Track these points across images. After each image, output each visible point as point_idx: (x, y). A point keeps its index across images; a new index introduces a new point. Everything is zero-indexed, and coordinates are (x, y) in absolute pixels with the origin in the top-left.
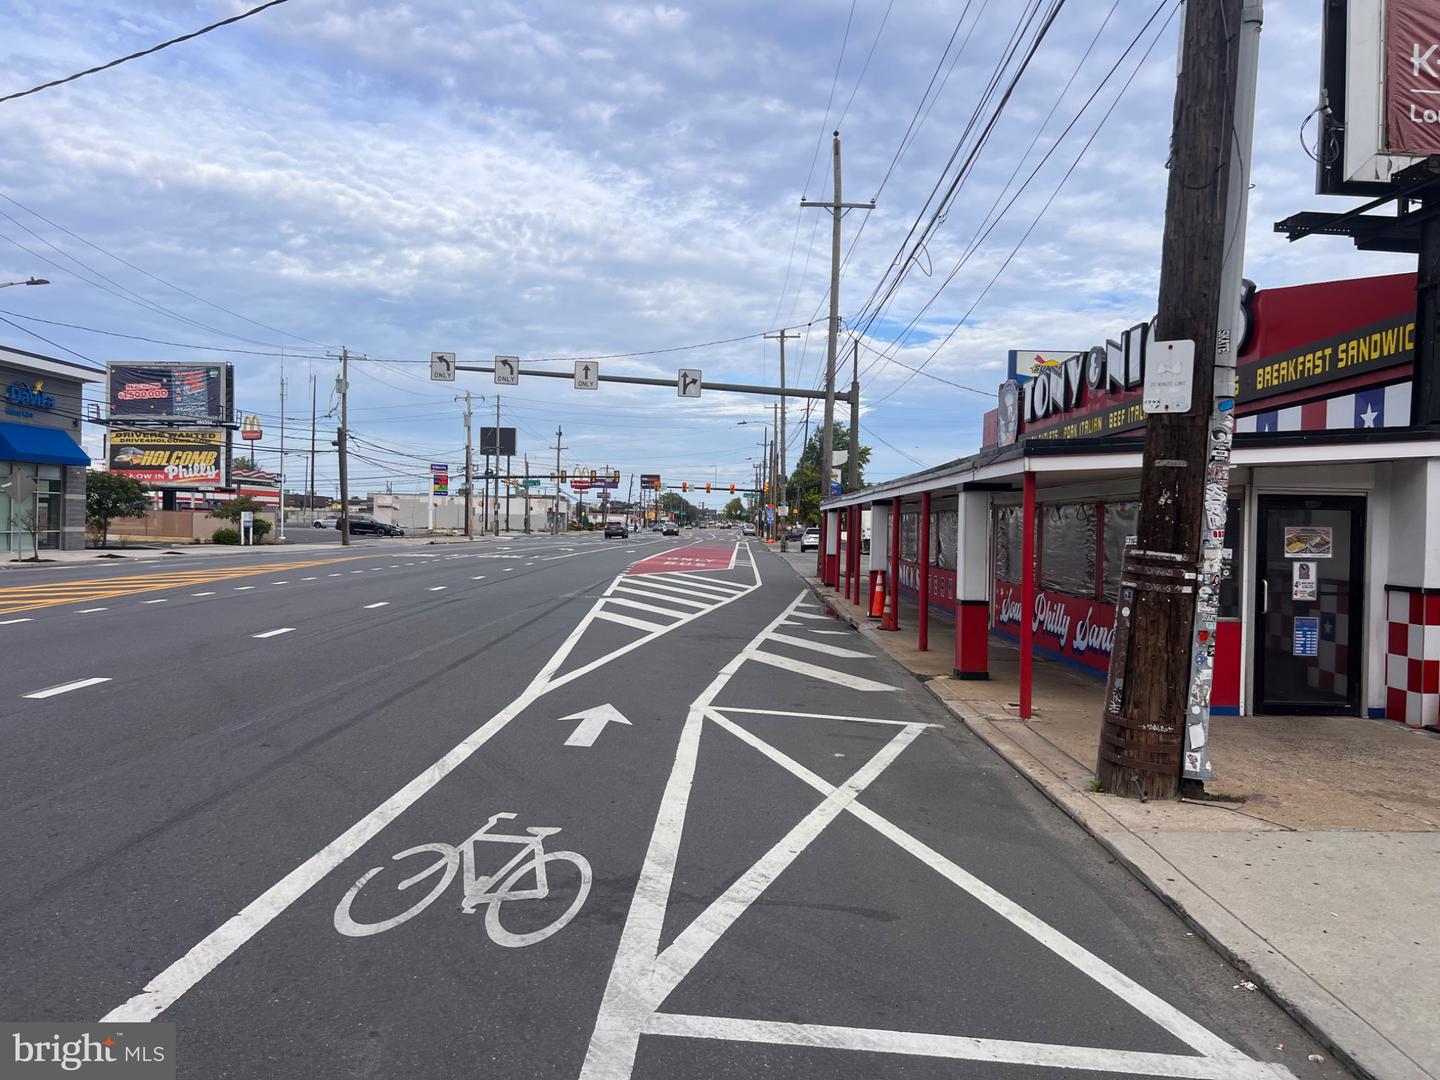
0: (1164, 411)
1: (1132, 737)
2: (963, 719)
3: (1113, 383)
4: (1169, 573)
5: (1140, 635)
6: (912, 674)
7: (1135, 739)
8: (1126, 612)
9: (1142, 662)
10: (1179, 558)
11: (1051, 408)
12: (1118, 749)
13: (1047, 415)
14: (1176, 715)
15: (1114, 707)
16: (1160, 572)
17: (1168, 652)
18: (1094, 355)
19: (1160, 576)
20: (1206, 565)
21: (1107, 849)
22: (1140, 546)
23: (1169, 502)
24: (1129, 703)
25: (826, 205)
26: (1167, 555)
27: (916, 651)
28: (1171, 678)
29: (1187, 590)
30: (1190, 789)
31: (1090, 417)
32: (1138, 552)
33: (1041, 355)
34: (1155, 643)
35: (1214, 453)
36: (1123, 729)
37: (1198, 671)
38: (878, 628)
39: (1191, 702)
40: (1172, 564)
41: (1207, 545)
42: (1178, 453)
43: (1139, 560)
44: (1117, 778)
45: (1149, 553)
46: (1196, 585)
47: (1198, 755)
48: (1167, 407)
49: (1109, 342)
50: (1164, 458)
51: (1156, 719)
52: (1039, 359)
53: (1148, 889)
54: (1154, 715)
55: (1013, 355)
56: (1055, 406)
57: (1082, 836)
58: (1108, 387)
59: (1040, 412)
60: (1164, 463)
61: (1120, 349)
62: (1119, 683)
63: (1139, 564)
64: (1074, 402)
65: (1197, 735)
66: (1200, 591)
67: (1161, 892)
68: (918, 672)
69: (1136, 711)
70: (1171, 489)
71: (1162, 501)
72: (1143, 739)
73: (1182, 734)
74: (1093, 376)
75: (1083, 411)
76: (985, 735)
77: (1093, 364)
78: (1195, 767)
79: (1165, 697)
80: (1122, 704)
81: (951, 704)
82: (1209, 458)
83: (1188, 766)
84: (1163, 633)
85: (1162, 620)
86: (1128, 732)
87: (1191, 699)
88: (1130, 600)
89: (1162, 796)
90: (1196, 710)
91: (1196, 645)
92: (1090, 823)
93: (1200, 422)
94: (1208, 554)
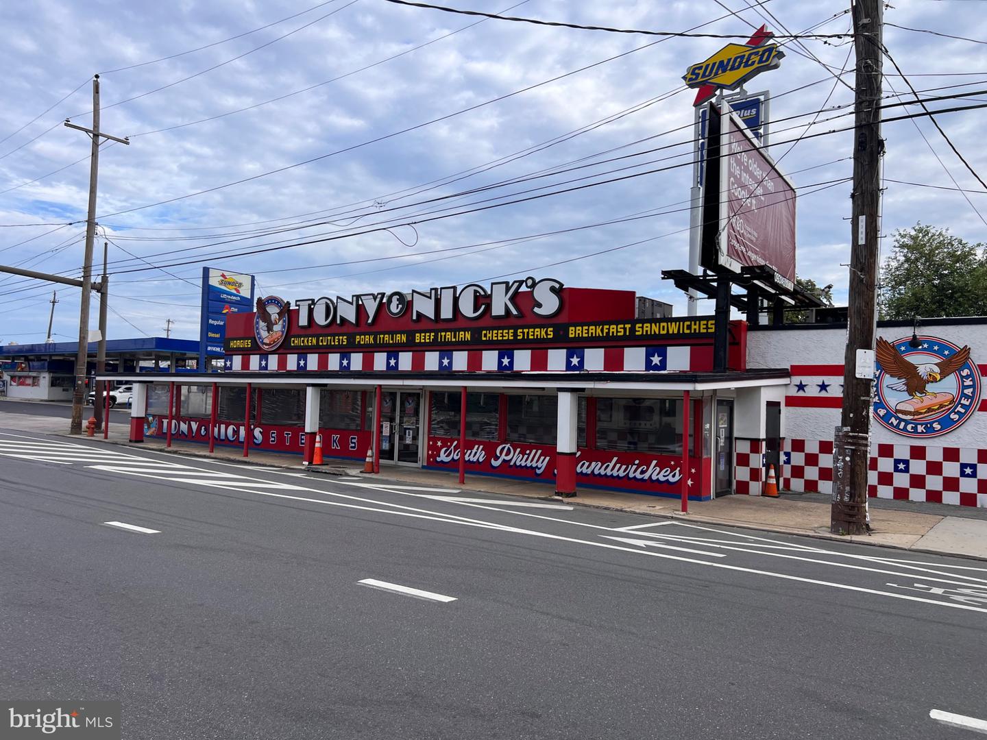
1: (858, 510)
3: (421, 316)
5: (857, 468)
8: (848, 459)
9: (859, 479)
11: (338, 322)
12: (851, 516)
13: (331, 325)
15: (846, 499)
24: (854, 496)
25: (87, 131)
26: (866, 435)
30: (868, 528)
31: (392, 333)
32: (854, 434)
33: (226, 273)
36: (853, 507)
40: (866, 439)
44: (853, 528)
45: (859, 434)
48: (864, 376)
49: (414, 292)
50: (864, 396)
55: (206, 271)
56: (344, 321)
58: (414, 318)
59: (321, 322)
61: (429, 297)
62: (848, 489)
63: (853, 439)
64: (369, 321)
69: (859, 499)
70: (866, 409)
71: (864, 413)
74: (394, 309)
75: (380, 328)
77: (394, 302)
80: (850, 497)
86: (856, 508)
88: (850, 454)
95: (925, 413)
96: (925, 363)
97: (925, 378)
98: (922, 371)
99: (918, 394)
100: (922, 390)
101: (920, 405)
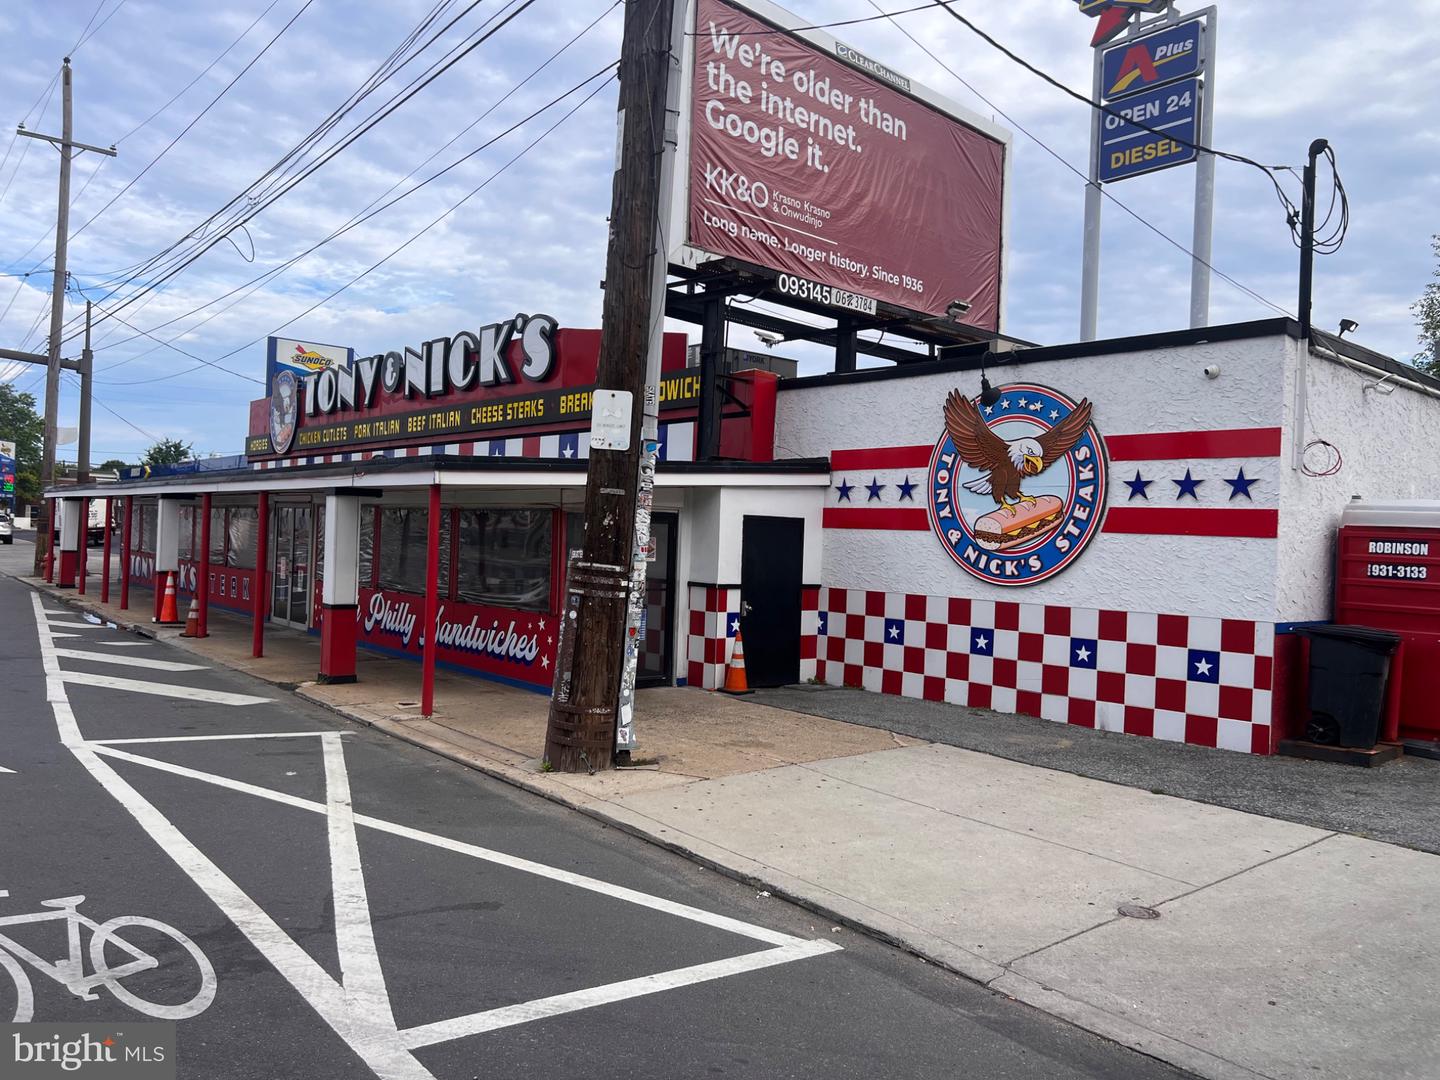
0: (607, 448)
1: (580, 721)
2: (370, 724)
3: (413, 389)
4: (611, 581)
5: (586, 635)
6: (271, 683)
7: (583, 723)
8: (573, 615)
9: (588, 657)
10: (618, 569)
11: (339, 406)
12: (567, 733)
13: (333, 411)
14: (613, 701)
15: (563, 697)
16: (604, 581)
17: (608, 647)
18: (391, 360)
19: (603, 584)
20: (636, 574)
21: (595, 817)
22: (586, 559)
23: (612, 523)
24: (577, 692)
25: (51, 139)
26: (610, 566)
27: (249, 658)
28: (610, 670)
29: (622, 595)
30: (621, 759)
31: (386, 419)
32: (585, 564)
33: (302, 345)
34: (599, 641)
35: (643, 484)
36: (571, 714)
37: (629, 661)
38: (181, 635)
39: (623, 687)
40: (612, 574)
41: (637, 558)
42: (618, 484)
43: (585, 570)
44: (566, 757)
45: (594, 565)
46: (628, 590)
47: (627, 730)
48: (610, 445)
49: (407, 350)
50: (607, 487)
51: (598, 704)
52: (300, 349)
53: (648, 842)
54: (598, 699)
55: (272, 343)
56: (344, 403)
57: (566, 811)
58: (407, 393)
59: (325, 406)
60: (608, 490)
61: (421, 358)
62: (567, 676)
63: (585, 574)
64: (366, 402)
65: (626, 713)
66: (631, 596)
67: (663, 842)
68: (278, 681)
69: (583, 699)
70: (613, 512)
71: (606, 522)
72: (589, 722)
73: (616, 714)
74: (390, 380)
75: (376, 412)
76: (405, 735)
77: (390, 369)
78: (625, 740)
79: (606, 684)
80: (570, 694)
81: (346, 710)
82: (639, 488)
83: (620, 740)
84: (605, 631)
85: (604, 620)
86: (576, 717)
87: (623, 683)
88: (577, 605)
89: (602, 768)
90: (626, 693)
91: (627, 639)
92: (566, 798)
93: (634, 459)
94: (637, 565)
95: (1018, 537)
96: (1020, 437)
97: (1020, 467)
98: (1016, 452)
99: (1010, 501)
100: (1015, 494)
101: (1011, 522)
